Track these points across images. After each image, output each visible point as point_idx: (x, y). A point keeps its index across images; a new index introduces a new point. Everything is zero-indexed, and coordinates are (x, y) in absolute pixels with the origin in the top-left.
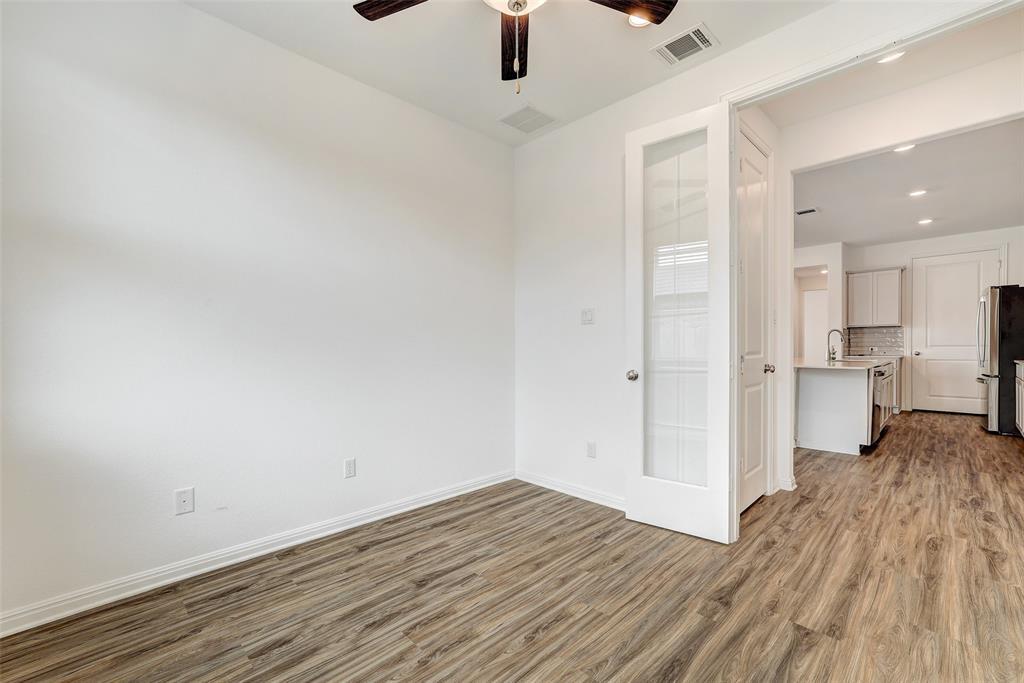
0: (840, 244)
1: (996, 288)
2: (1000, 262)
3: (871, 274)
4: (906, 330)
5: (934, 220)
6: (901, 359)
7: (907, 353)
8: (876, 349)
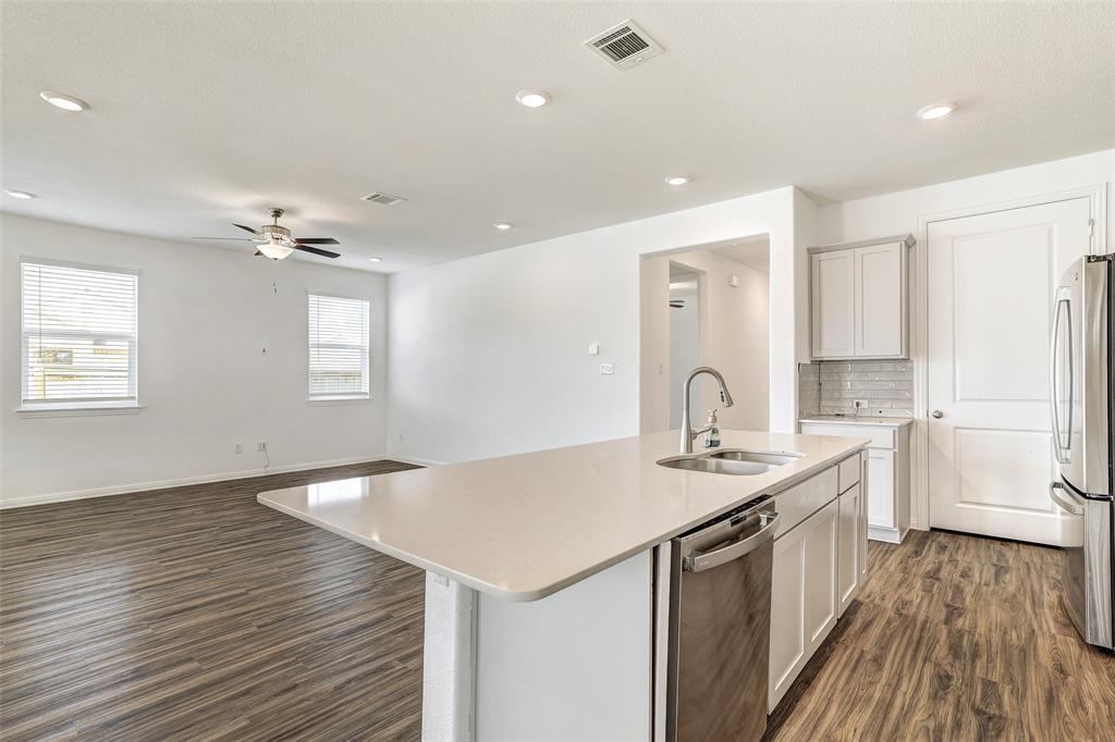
0: (790, 189)
1: (1098, 259)
2: (1092, 222)
3: (849, 253)
4: (918, 366)
5: (958, 107)
6: (910, 425)
7: (919, 413)
8: (865, 404)
